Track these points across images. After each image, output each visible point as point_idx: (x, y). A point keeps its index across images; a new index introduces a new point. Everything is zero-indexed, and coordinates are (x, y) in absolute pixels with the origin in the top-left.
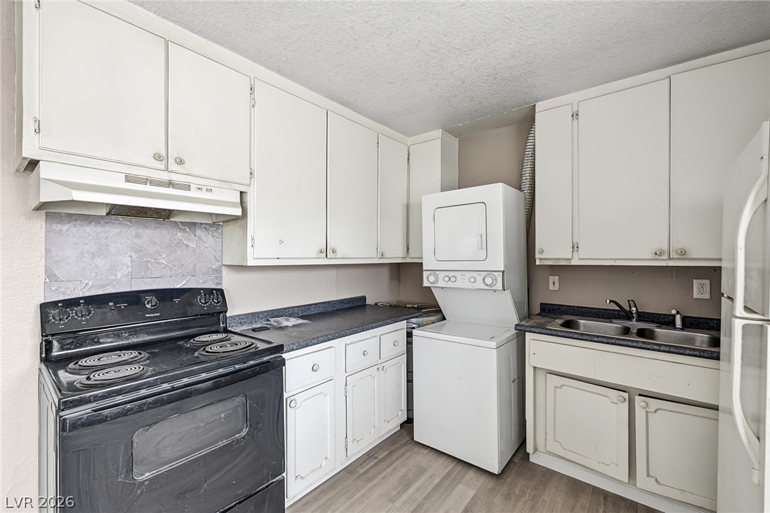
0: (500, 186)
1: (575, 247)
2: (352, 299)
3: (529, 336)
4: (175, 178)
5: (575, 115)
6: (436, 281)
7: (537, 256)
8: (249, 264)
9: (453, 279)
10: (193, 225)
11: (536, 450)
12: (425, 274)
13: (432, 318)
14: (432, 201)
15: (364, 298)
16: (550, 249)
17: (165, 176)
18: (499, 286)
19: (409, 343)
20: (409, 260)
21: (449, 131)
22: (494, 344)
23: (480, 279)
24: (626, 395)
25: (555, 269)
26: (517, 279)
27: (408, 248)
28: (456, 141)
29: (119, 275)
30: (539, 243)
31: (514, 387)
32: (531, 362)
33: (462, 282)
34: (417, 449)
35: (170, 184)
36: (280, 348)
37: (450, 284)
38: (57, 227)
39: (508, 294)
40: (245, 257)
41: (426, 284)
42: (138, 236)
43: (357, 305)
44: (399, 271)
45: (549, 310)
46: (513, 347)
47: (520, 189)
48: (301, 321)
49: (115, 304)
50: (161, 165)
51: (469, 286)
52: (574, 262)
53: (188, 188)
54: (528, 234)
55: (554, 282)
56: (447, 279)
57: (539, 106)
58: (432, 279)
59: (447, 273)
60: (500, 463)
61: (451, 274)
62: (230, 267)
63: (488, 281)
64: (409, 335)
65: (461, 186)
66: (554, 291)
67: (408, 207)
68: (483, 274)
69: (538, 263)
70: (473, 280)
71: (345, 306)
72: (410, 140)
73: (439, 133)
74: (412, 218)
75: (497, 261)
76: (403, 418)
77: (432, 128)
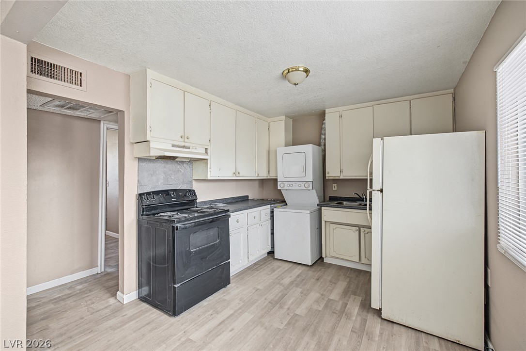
0: (311, 145)
1: (341, 171)
2: (243, 196)
3: (323, 208)
4: (186, 145)
5: (341, 116)
6: (284, 186)
7: (327, 175)
8: (209, 178)
9: (291, 185)
10: (182, 162)
11: (326, 257)
12: (279, 184)
13: (281, 204)
14: (282, 150)
15: (248, 196)
16: (332, 172)
17: (183, 144)
18: (311, 188)
19: (272, 216)
20: (269, 178)
21: (287, 117)
22: (309, 212)
23: (303, 185)
24: (358, 228)
25: (335, 181)
26: (319, 185)
27: (269, 172)
28: (291, 121)
29: (159, 183)
30: (327, 170)
31: (317, 231)
32: (324, 219)
33: (296, 187)
34: (276, 261)
35: (184, 147)
36: (228, 211)
37: (290, 188)
38: (141, 164)
39: (314, 191)
40: (206, 176)
41: (279, 188)
42: (165, 167)
43: (245, 199)
44: (263, 183)
45: (332, 199)
46: (316, 214)
47: (319, 145)
48: (225, 205)
49: (162, 194)
50: (182, 140)
51: (298, 188)
52: (341, 178)
53: (189, 148)
54: (323, 166)
55: (335, 187)
56: (288, 185)
57: (327, 111)
58: (282, 185)
59: (289, 183)
60: (312, 261)
61: (290, 183)
63: (306, 185)
64: (272, 212)
65: (294, 144)
66: (334, 190)
67: (269, 152)
68: (304, 183)
69: (327, 178)
70: (300, 185)
71: (240, 200)
72: (269, 120)
73: (283, 117)
74: (271, 157)
75: (310, 177)
76: (269, 249)
77: (280, 115)
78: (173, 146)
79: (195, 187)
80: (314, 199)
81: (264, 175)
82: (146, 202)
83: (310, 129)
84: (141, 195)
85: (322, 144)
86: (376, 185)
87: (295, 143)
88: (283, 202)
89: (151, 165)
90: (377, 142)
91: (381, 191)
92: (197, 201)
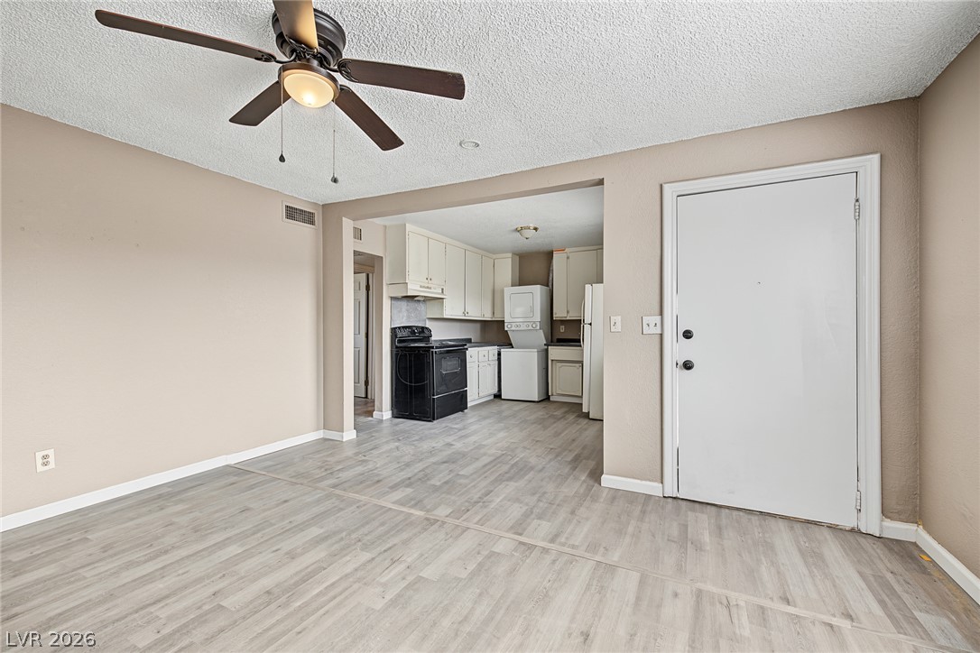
0: (539, 286)
1: (568, 312)
2: (466, 339)
3: (550, 347)
4: (429, 285)
5: (568, 258)
6: (511, 328)
7: (554, 316)
8: (445, 317)
9: (518, 326)
10: (419, 301)
11: (552, 395)
12: (506, 324)
13: (508, 347)
14: (509, 290)
15: (471, 339)
16: (559, 313)
17: (427, 285)
18: (538, 328)
19: (499, 360)
20: (496, 319)
21: (514, 254)
22: (536, 351)
23: (530, 325)
25: (563, 322)
26: (548, 328)
27: (494, 313)
28: (518, 259)
29: (404, 320)
30: (555, 310)
32: (550, 357)
33: (523, 327)
34: (503, 401)
35: (428, 288)
37: (517, 329)
38: (393, 302)
39: (542, 332)
40: (442, 314)
41: (506, 329)
42: (408, 305)
43: (468, 341)
45: (559, 339)
46: (543, 352)
47: (548, 286)
51: (525, 329)
52: (567, 319)
53: (430, 288)
55: (562, 329)
56: (516, 326)
57: (555, 253)
58: (509, 327)
59: (516, 324)
60: (538, 397)
61: (518, 324)
62: (429, 319)
63: (534, 326)
64: (499, 354)
65: (520, 285)
66: (562, 332)
68: (532, 323)
69: (554, 319)
70: (527, 326)
72: (494, 256)
73: (510, 255)
74: (496, 298)
75: (538, 317)
76: (495, 391)
77: (507, 252)
78: (421, 287)
79: (428, 324)
80: (540, 338)
81: (488, 317)
82: (399, 335)
83: (537, 268)
84: (392, 329)
85: (550, 284)
86: (587, 320)
87: (522, 283)
88: (510, 345)
89: (399, 303)
90: (588, 287)
91: (590, 324)
92: (433, 338)
